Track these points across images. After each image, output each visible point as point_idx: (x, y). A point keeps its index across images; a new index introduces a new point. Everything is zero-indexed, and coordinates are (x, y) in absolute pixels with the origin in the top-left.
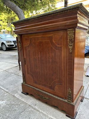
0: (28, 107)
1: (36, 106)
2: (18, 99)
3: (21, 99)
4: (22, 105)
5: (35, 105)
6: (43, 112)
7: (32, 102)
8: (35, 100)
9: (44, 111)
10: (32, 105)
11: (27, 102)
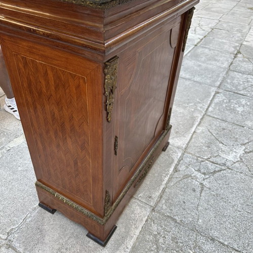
0: (159, 212)
1: (153, 196)
2: (133, 247)
3: (135, 237)
4: (155, 228)
5: (150, 197)
6: (165, 182)
7: (142, 207)
8: (133, 200)
9: (162, 181)
10: (152, 204)
11: (145, 219)
